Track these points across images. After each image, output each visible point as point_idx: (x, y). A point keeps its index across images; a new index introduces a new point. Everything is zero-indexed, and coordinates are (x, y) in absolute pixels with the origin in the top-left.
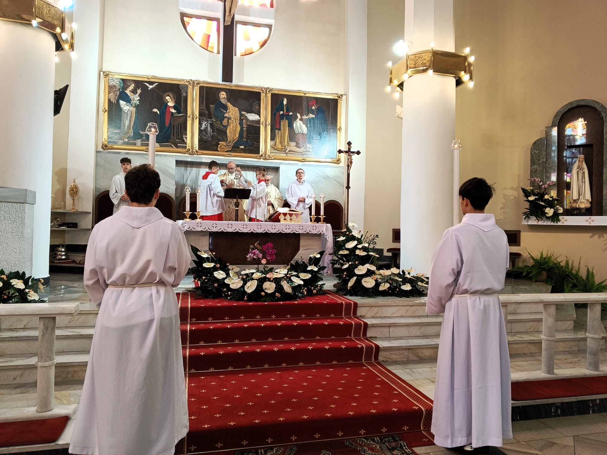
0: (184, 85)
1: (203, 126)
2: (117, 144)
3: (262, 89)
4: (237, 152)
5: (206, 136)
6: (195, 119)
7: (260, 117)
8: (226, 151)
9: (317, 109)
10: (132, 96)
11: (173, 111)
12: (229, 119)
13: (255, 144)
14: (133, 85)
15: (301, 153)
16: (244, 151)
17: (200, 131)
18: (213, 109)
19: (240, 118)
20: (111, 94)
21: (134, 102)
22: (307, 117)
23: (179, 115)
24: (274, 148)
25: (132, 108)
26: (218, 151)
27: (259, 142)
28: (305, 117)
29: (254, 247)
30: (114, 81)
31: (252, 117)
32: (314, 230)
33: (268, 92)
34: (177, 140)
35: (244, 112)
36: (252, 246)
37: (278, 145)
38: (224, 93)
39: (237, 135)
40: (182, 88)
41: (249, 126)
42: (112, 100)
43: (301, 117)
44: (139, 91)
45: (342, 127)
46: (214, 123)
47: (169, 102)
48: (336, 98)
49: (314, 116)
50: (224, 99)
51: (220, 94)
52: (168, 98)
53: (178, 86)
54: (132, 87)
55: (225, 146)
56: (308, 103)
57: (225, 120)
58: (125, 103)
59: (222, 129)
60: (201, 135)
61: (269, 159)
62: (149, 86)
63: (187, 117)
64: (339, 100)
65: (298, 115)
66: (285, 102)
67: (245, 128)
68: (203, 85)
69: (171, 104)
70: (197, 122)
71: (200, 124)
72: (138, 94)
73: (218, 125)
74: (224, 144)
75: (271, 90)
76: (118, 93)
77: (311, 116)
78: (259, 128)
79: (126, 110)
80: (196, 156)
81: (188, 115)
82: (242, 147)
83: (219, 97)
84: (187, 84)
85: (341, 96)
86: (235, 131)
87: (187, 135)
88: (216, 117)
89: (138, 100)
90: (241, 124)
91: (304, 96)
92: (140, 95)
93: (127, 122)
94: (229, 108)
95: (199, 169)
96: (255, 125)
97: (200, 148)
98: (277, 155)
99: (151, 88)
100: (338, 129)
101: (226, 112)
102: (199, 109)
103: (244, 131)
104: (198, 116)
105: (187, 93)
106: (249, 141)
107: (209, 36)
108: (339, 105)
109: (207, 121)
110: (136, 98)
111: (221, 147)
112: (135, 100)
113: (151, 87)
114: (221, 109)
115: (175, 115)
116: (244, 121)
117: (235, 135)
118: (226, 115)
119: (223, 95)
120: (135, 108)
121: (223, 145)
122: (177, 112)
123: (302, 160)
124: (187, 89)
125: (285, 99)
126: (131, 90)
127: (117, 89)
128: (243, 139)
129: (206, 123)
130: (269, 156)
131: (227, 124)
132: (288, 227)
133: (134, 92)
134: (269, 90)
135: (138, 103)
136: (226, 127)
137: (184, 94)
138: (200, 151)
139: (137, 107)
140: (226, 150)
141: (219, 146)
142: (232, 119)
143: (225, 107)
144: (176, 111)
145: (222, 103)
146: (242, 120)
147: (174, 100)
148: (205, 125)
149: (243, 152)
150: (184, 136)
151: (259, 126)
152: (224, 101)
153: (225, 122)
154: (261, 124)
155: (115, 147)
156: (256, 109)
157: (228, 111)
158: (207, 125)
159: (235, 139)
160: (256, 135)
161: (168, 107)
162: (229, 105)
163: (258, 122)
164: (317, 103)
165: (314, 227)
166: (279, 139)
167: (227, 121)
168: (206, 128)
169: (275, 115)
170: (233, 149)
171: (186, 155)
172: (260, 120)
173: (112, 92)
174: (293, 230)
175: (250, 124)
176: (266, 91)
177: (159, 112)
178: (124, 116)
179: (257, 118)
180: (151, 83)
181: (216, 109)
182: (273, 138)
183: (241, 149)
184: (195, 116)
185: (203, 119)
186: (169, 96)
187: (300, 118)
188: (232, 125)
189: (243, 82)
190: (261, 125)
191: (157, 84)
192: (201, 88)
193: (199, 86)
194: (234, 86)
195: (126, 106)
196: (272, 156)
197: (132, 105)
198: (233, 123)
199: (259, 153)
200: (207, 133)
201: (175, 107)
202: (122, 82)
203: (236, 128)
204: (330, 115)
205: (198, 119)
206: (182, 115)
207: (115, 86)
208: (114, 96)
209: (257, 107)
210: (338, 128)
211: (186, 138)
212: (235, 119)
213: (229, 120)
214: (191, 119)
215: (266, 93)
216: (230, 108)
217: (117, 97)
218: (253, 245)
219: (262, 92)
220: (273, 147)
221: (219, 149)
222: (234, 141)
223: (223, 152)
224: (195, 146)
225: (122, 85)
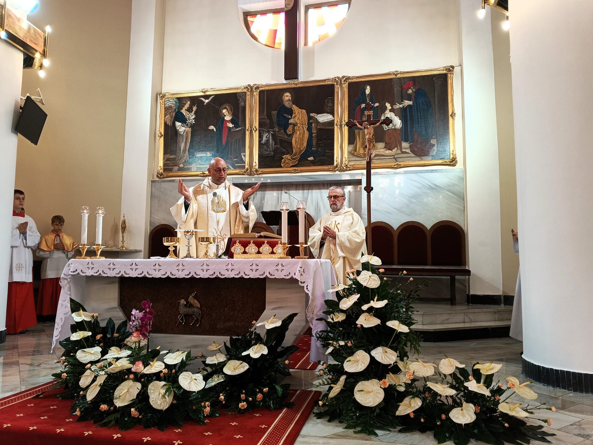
0: (242, 93)
1: (264, 139)
2: (172, 171)
3: (335, 80)
4: (304, 165)
5: (267, 151)
6: (253, 131)
7: (334, 116)
8: (291, 167)
9: (415, 92)
10: (188, 116)
11: (230, 125)
12: (295, 125)
13: (329, 153)
14: (189, 102)
15: (393, 156)
16: (313, 163)
17: (261, 145)
18: (276, 116)
19: (309, 123)
20: (167, 117)
21: (190, 121)
22: (401, 106)
23: (237, 129)
24: (353, 155)
25: (188, 128)
26: (281, 167)
27: (333, 149)
28: (398, 106)
29: (187, 302)
30: (170, 101)
31: (323, 118)
32: (280, 271)
33: (343, 82)
34: (235, 160)
35: (314, 114)
36: (183, 302)
37: (359, 149)
38: (288, 94)
39: (305, 144)
40: (240, 97)
41: (320, 131)
42: (168, 123)
43: (392, 106)
44: (195, 108)
45: (456, 112)
46: (277, 133)
47: (225, 116)
48: (445, 72)
49: (411, 103)
50: (288, 102)
51: (283, 96)
52: (224, 111)
53: (235, 94)
54: (187, 106)
55: (290, 160)
56: (401, 87)
57: (290, 128)
58: (180, 124)
59: (286, 140)
60: (261, 150)
61: (347, 170)
62: (204, 101)
63: (246, 130)
64: (449, 75)
65: (388, 105)
66: (368, 91)
67: (314, 133)
68: (263, 89)
69: (228, 118)
70: (256, 135)
71: (260, 137)
72: (193, 112)
73: (281, 135)
74: (289, 157)
75: (349, 78)
76: (174, 114)
77: (407, 103)
78: (333, 130)
79: (182, 132)
80: (256, 176)
81: (247, 128)
82: (311, 158)
83: (282, 100)
84: (245, 90)
85: (451, 69)
86: (302, 140)
87: (245, 152)
88: (279, 125)
89: (193, 119)
90: (309, 129)
91: (396, 77)
92: (195, 113)
93: (182, 145)
94: (294, 112)
95: (264, 192)
96: (327, 128)
97: (261, 166)
98: (358, 163)
99: (207, 103)
100: (449, 115)
101: (291, 117)
102: (259, 119)
103: (313, 137)
104: (257, 128)
105: (245, 102)
106: (320, 149)
107: (275, 31)
108: (449, 82)
109: (268, 132)
110: (191, 117)
111: (285, 161)
112: (191, 119)
113: (207, 101)
114: (284, 115)
115: (233, 130)
116: (313, 124)
117: (303, 144)
118: (291, 121)
119: (287, 96)
120: (190, 129)
121: (287, 159)
122: (234, 127)
123: (395, 165)
124: (245, 97)
125: (368, 87)
126: (186, 109)
127: (173, 110)
128: (313, 148)
129: (267, 134)
130: (347, 165)
131: (293, 132)
132: (230, 267)
133: (189, 110)
134: (345, 79)
135: (194, 122)
136: (291, 136)
137: (242, 104)
138: (261, 170)
139: (192, 126)
140: (291, 165)
141: (283, 160)
142: (299, 125)
143: (290, 112)
144: (233, 125)
145: (286, 107)
146: (311, 124)
147: (232, 111)
148: (266, 137)
149: (312, 165)
150: (242, 154)
151: (332, 128)
152: (287, 104)
153: (290, 130)
154: (335, 125)
155: (171, 174)
156: (328, 107)
157: (293, 115)
158: (269, 137)
159: (301, 149)
160: (329, 141)
161: (225, 122)
162: (295, 107)
163: (332, 123)
164: (414, 85)
165: (280, 266)
166: (361, 142)
167: (292, 128)
168: (268, 141)
169: (354, 110)
170: (299, 163)
171: (245, 176)
172: (333, 120)
173: (168, 114)
174: (239, 273)
175: (322, 127)
176: (341, 81)
177: (216, 129)
178: (180, 139)
179: (330, 119)
180: (206, 97)
181: (278, 114)
182: (352, 141)
183: (309, 162)
184: (255, 128)
185: (264, 131)
186: (225, 108)
187: (390, 108)
188: (298, 132)
189: (313, 76)
190: (335, 127)
191: (213, 96)
192: (261, 93)
193: (258, 90)
194: (300, 83)
195: (182, 127)
196: (351, 165)
197: (187, 125)
198: (299, 130)
199: (333, 164)
200: (268, 147)
201: (232, 121)
202: (178, 102)
203: (303, 136)
204: (436, 97)
205: (257, 132)
206: (240, 128)
207: (170, 107)
208: (170, 118)
209: (330, 105)
210: (450, 113)
211: (245, 156)
212: (302, 125)
213: (294, 127)
214: (249, 132)
215: (341, 84)
216: (296, 112)
217: (173, 119)
218: (186, 300)
219: (336, 83)
220: (351, 153)
221: (282, 165)
222: (301, 152)
223: (287, 167)
224: (254, 164)
225: (178, 104)
